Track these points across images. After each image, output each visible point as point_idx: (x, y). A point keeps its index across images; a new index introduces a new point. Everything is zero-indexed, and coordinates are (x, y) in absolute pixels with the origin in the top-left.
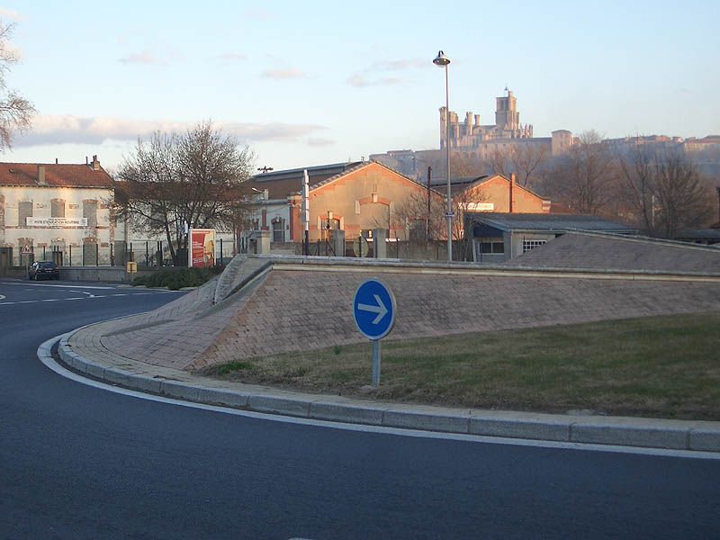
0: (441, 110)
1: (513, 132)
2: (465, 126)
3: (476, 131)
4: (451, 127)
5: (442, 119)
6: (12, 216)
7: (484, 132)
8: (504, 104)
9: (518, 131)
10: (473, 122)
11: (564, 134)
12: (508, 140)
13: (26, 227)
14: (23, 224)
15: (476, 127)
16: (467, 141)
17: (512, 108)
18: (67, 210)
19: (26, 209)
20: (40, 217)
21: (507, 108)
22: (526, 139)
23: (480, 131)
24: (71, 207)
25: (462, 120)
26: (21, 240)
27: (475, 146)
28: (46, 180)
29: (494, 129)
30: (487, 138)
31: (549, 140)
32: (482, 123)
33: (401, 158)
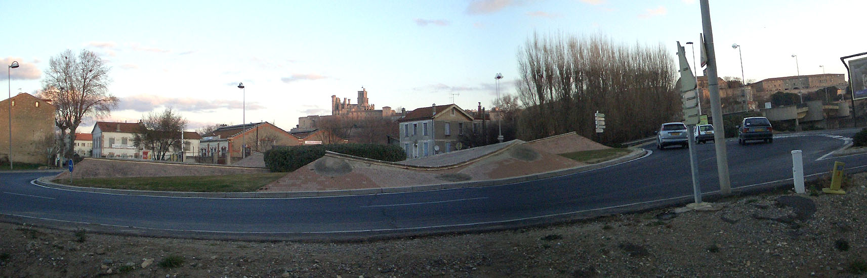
0: (332, 97)
1: (365, 107)
2: (344, 104)
3: (349, 106)
4: (337, 105)
5: (333, 101)
6: (106, 143)
7: (352, 107)
8: (362, 95)
9: (368, 107)
10: (347, 103)
11: (388, 108)
12: (363, 111)
13: (112, 148)
14: (111, 147)
15: (349, 104)
16: (345, 111)
17: (365, 97)
18: (128, 142)
19: (112, 141)
20: (118, 144)
21: (363, 96)
22: (371, 110)
23: (350, 107)
24: (130, 140)
25: (342, 101)
26: (110, 153)
27: (348, 114)
28: (120, 129)
29: (357, 106)
30: (354, 110)
31: (381, 111)
32: (351, 103)
33: (313, 119)
